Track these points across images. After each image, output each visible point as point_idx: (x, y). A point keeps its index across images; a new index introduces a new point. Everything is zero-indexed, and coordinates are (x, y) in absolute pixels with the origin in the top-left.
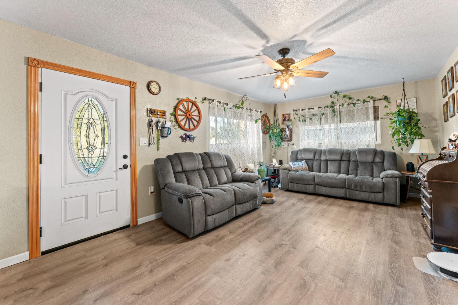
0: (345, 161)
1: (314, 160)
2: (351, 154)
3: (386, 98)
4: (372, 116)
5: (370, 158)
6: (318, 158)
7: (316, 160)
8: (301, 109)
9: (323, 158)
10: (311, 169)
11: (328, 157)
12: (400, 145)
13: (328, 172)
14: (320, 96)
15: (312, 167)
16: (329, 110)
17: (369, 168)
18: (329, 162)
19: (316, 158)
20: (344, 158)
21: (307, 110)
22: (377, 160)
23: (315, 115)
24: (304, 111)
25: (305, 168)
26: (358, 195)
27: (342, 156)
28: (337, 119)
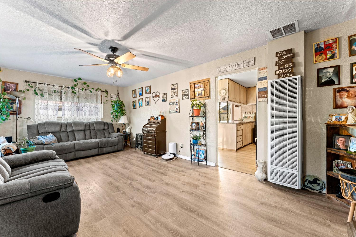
0: (88, 130)
1: (60, 132)
2: (91, 125)
3: (106, 92)
4: (99, 101)
5: (102, 127)
6: (65, 130)
7: (62, 132)
8: (38, 82)
9: (69, 129)
10: (60, 140)
11: (74, 128)
12: (115, 119)
13: (77, 140)
14: (62, 76)
15: (60, 138)
16: (70, 90)
17: (103, 133)
18: (75, 133)
19: (62, 130)
20: (87, 128)
21: (46, 85)
22: (106, 128)
23: (57, 92)
24: (41, 85)
25: (55, 141)
26: (106, 150)
27: (85, 127)
28: (76, 99)
